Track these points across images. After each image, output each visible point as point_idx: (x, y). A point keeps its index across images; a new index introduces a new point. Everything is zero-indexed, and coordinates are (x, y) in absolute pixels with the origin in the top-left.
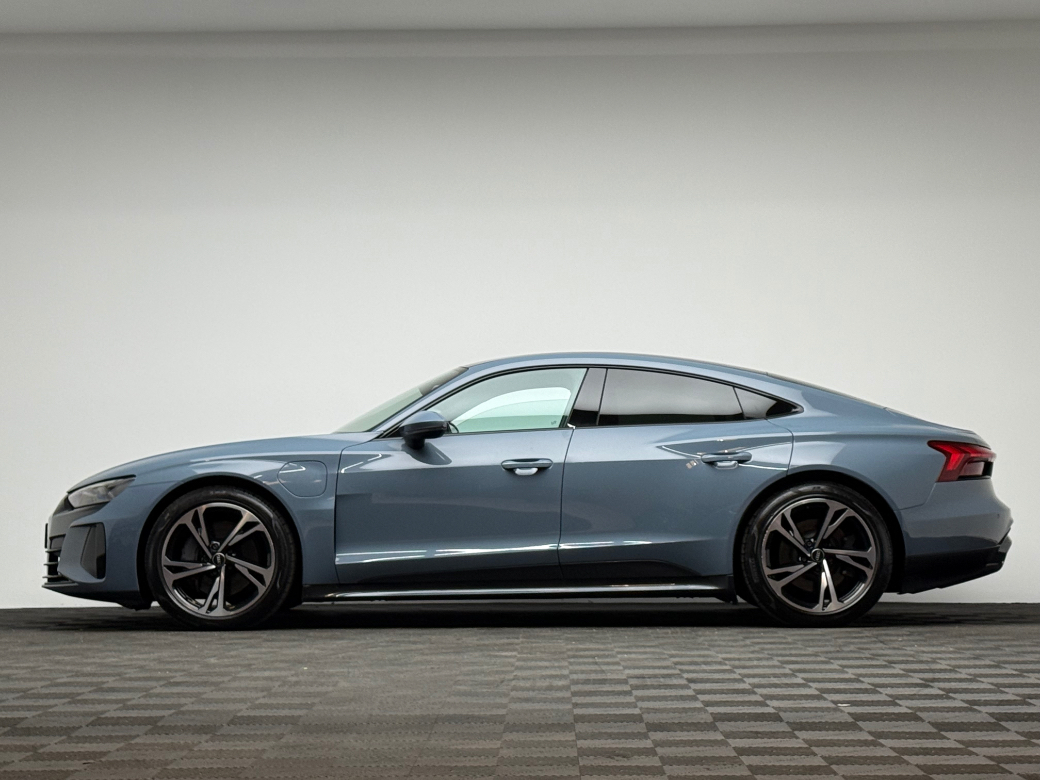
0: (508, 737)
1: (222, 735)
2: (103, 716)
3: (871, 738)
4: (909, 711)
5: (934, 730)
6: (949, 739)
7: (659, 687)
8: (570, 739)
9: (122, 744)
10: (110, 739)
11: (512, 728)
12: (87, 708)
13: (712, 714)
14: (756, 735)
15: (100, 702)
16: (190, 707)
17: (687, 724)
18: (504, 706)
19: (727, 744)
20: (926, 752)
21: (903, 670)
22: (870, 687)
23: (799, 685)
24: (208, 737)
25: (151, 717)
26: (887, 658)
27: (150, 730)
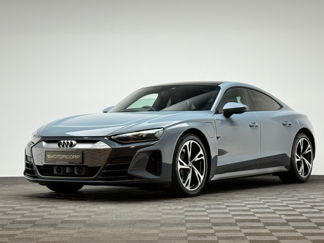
0: (162, 228)
1: (58, 228)
2: (15, 220)
3: (293, 229)
4: (307, 218)
5: (316, 226)
6: (321, 229)
7: (216, 209)
8: (184, 229)
9: (22, 231)
10: (18, 229)
11: (163, 225)
12: (9, 217)
13: (235, 219)
14: (252, 228)
15: (14, 214)
16: (46, 217)
17: (226, 223)
18: (160, 216)
19: (241, 232)
20: (313, 234)
21: (304, 202)
22: (292, 209)
23: (266, 208)
24: (53, 228)
25: (32, 221)
26: (298, 197)
27: (32, 226)
